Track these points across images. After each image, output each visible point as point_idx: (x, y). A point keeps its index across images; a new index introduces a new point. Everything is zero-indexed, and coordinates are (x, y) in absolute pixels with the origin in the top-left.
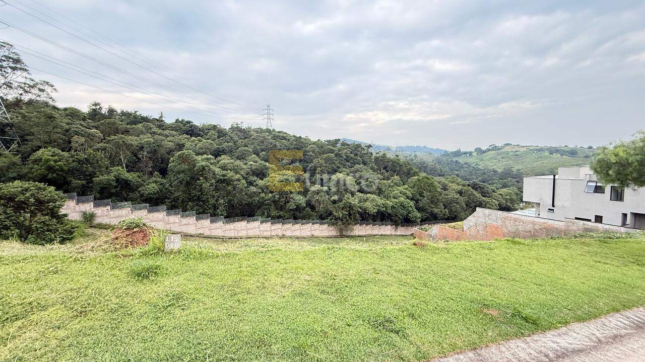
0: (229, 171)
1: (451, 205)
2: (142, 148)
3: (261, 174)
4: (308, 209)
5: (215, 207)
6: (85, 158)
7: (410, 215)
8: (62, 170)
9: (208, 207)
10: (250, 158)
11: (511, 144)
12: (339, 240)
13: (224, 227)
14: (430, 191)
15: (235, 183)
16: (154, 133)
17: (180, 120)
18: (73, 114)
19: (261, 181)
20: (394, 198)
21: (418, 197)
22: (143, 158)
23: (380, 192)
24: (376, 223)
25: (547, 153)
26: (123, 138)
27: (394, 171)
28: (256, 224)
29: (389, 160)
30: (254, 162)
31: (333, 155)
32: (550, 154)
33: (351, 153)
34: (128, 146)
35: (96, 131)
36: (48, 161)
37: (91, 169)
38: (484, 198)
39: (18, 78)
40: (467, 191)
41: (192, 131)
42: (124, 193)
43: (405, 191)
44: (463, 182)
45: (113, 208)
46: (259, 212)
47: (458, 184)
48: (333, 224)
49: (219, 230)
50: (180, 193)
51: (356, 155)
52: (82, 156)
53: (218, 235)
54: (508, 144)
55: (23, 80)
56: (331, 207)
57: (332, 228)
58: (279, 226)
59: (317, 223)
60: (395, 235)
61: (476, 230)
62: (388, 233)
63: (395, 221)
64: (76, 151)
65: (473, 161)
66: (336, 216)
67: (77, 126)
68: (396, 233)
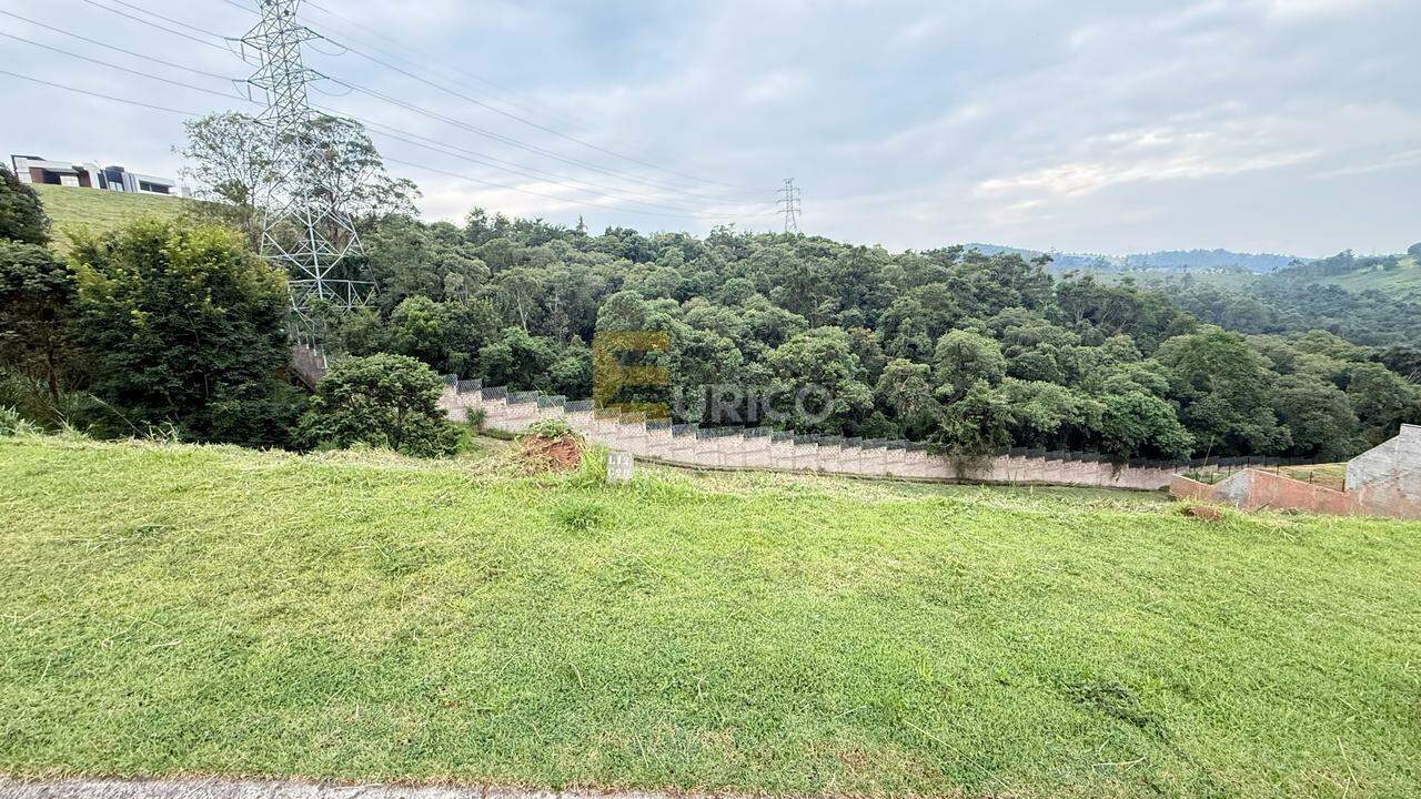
0: (707, 330)
1: (1304, 416)
2: (551, 290)
3: (773, 336)
4: (878, 414)
6: (467, 313)
7: (1160, 438)
8: (436, 334)
10: (749, 300)
12: (956, 489)
14: (1231, 375)
15: (720, 354)
19: (772, 351)
20: (1113, 392)
21: (1190, 390)
22: (553, 309)
23: (1071, 377)
24: (1055, 453)
26: (520, 272)
28: (763, 442)
29: (1102, 294)
30: (759, 309)
31: (944, 286)
33: (993, 278)
34: (530, 287)
35: (479, 261)
36: (415, 319)
37: (475, 332)
39: (367, 178)
40: (1368, 375)
41: (636, 250)
42: (526, 374)
43: (1147, 373)
44: (1355, 349)
45: (511, 402)
47: (1334, 355)
48: (940, 452)
51: (1005, 283)
52: (462, 309)
55: (375, 182)
56: (933, 413)
57: (936, 460)
58: (813, 449)
59: (899, 447)
60: (1111, 488)
61: (1394, 490)
62: (1091, 480)
63: (1113, 452)
64: (452, 300)
65: (1399, 286)
66: (946, 433)
67: (452, 255)
68: (1114, 483)
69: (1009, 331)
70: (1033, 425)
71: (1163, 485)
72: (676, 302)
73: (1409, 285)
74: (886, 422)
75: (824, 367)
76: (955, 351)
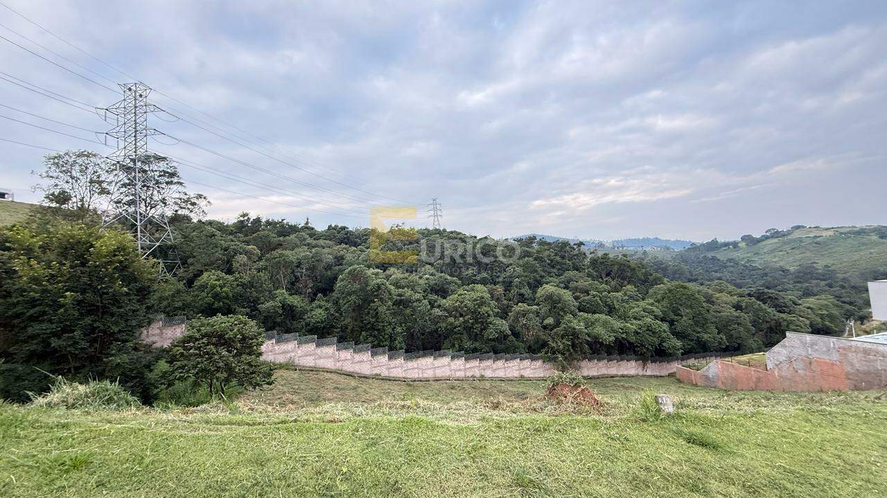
0: (406, 289)
1: (730, 328)
2: (299, 265)
3: (442, 291)
4: (512, 338)
5: (392, 339)
6: (249, 281)
7: (664, 344)
8: (227, 297)
9: (384, 337)
10: (424, 269)
11: (803, 227)
13: (405, 365)
14: (690, 307)
15: (415, 304)
16: (309, 244)
17: (333, 226)
18: (221, 227)
19: (445, 301)
20: (635, 318)
21: (673, 316)
22: (302, 277)
23: (611, 310)
24: (612, 357)
25: (874, 238)
27: (624, 279)
28: (445, 360)
29: (614, 263)
30: (427, 276)
31: (531, 259)
32: (882, 238)
33: (556, 254)
34: (287, 264)
36: (213, 287)
37: (255, 294)
38: (782, 315)
39: (172, 193)
40: (752, 305)
41: (348, 238)
42: (288, 322)
43: (650, 307)
44: (739, 291)
45: (278, 342)
46: (447, 343)
47: (729, 293)
48: (550, 360)
49: (399, 369)
50: (348, 320)
51: (563, 257)
52: (246, 278)
53: (398, 376)
54: (798, 227)
55: (177, 195)
56: (543, 336)
57: (548, 366)
58: (475, 363)
59: (527, 358)
60: (643, 376)
61: (791, 369)
62: (633, 372)
63: (641, 354)
64: (239, 273)
65: (741, 257)
66: (553, 348)
67: (236, 243)
68: (645, 373)
69: (572, 285)
70: (601, 340)
71: (669, 372)
72: (382, 271)
73: (746, 255)
74: (516, 343)
75: (479, 310)
76: (550, 298)
